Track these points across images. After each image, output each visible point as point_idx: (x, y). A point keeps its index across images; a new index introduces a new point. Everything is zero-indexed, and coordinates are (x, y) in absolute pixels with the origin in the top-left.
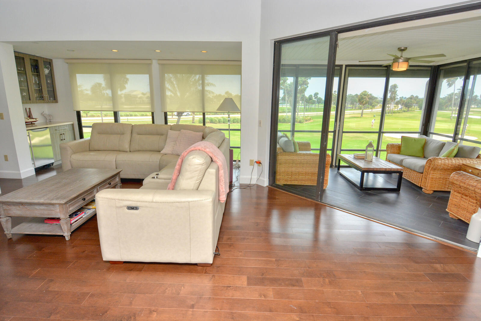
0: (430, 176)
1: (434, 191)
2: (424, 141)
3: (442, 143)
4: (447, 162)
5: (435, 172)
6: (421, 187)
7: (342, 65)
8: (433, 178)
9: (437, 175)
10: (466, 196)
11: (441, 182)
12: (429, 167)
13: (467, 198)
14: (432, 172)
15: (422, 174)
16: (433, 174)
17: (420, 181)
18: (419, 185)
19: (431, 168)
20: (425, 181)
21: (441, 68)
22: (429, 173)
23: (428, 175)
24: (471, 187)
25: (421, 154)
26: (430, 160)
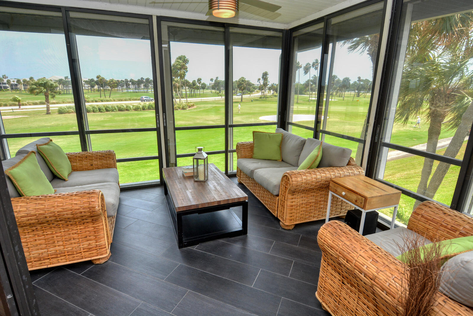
0: (289, 203)
1: (297, 226)
2: (280, 138)
3: (302, 141)
4: (309, 178)
5: (294, 196)
6: (279, 218)
7: (151, 16)
8: (292, 206)
9: (298, 200)
10: (352, 285)
11: (304, 209)
12: (286, 187)
13: (353, 289)
14: (290, 196)
15: (277, 198)
16: (293, 199)
17: (276, 209)
18: (275, 213)
19: (288, 190)
20: (283, 209)
21: (295, 34)
22: (286, 199)
23: (286, 202)
24: (363, 276)
25: (278, 157)
26: (285, 177)
